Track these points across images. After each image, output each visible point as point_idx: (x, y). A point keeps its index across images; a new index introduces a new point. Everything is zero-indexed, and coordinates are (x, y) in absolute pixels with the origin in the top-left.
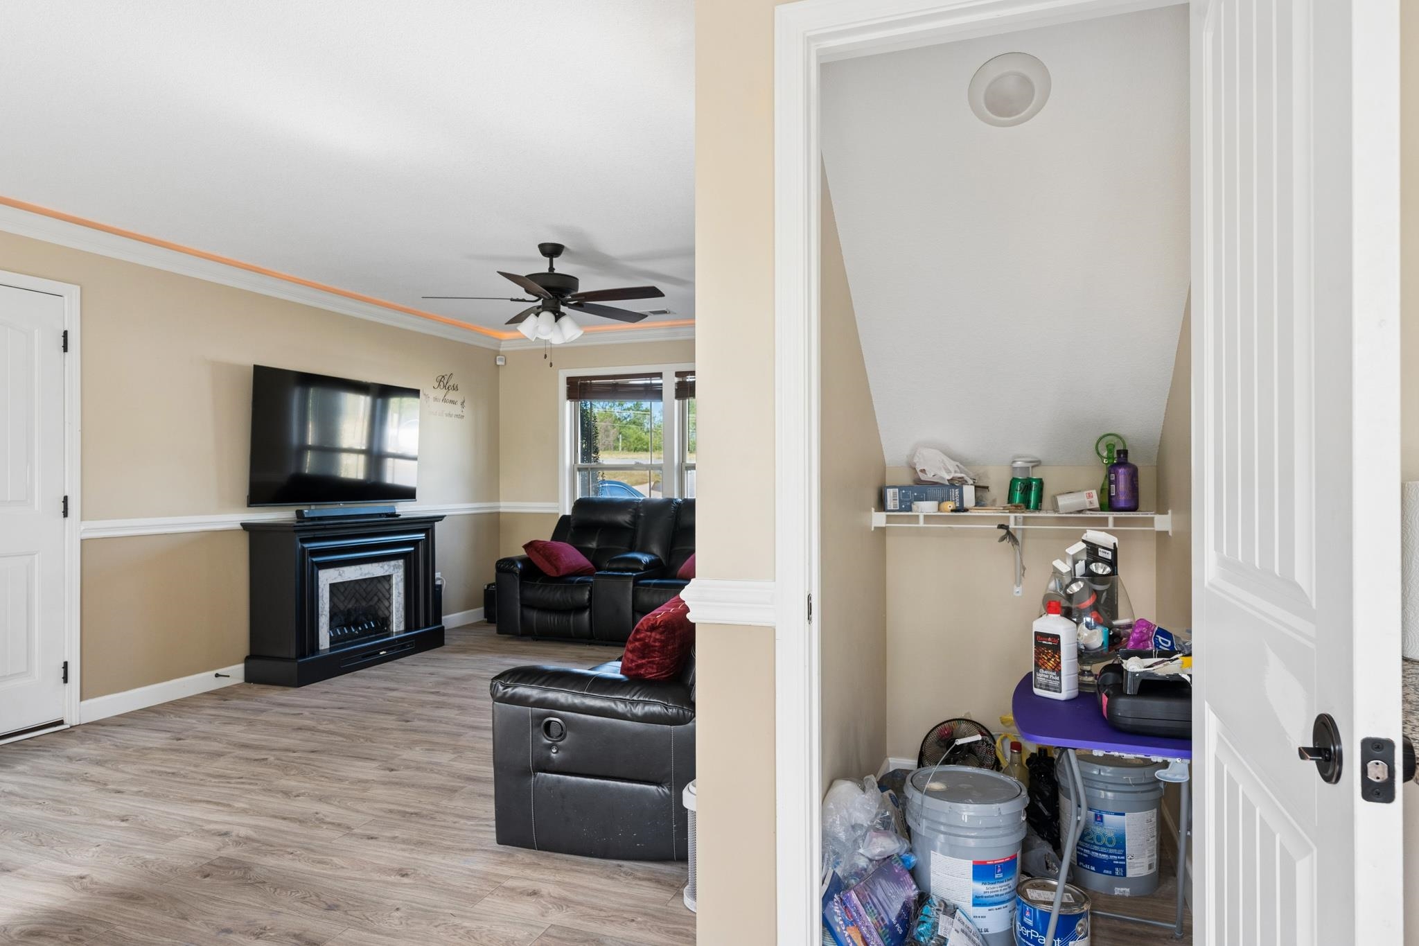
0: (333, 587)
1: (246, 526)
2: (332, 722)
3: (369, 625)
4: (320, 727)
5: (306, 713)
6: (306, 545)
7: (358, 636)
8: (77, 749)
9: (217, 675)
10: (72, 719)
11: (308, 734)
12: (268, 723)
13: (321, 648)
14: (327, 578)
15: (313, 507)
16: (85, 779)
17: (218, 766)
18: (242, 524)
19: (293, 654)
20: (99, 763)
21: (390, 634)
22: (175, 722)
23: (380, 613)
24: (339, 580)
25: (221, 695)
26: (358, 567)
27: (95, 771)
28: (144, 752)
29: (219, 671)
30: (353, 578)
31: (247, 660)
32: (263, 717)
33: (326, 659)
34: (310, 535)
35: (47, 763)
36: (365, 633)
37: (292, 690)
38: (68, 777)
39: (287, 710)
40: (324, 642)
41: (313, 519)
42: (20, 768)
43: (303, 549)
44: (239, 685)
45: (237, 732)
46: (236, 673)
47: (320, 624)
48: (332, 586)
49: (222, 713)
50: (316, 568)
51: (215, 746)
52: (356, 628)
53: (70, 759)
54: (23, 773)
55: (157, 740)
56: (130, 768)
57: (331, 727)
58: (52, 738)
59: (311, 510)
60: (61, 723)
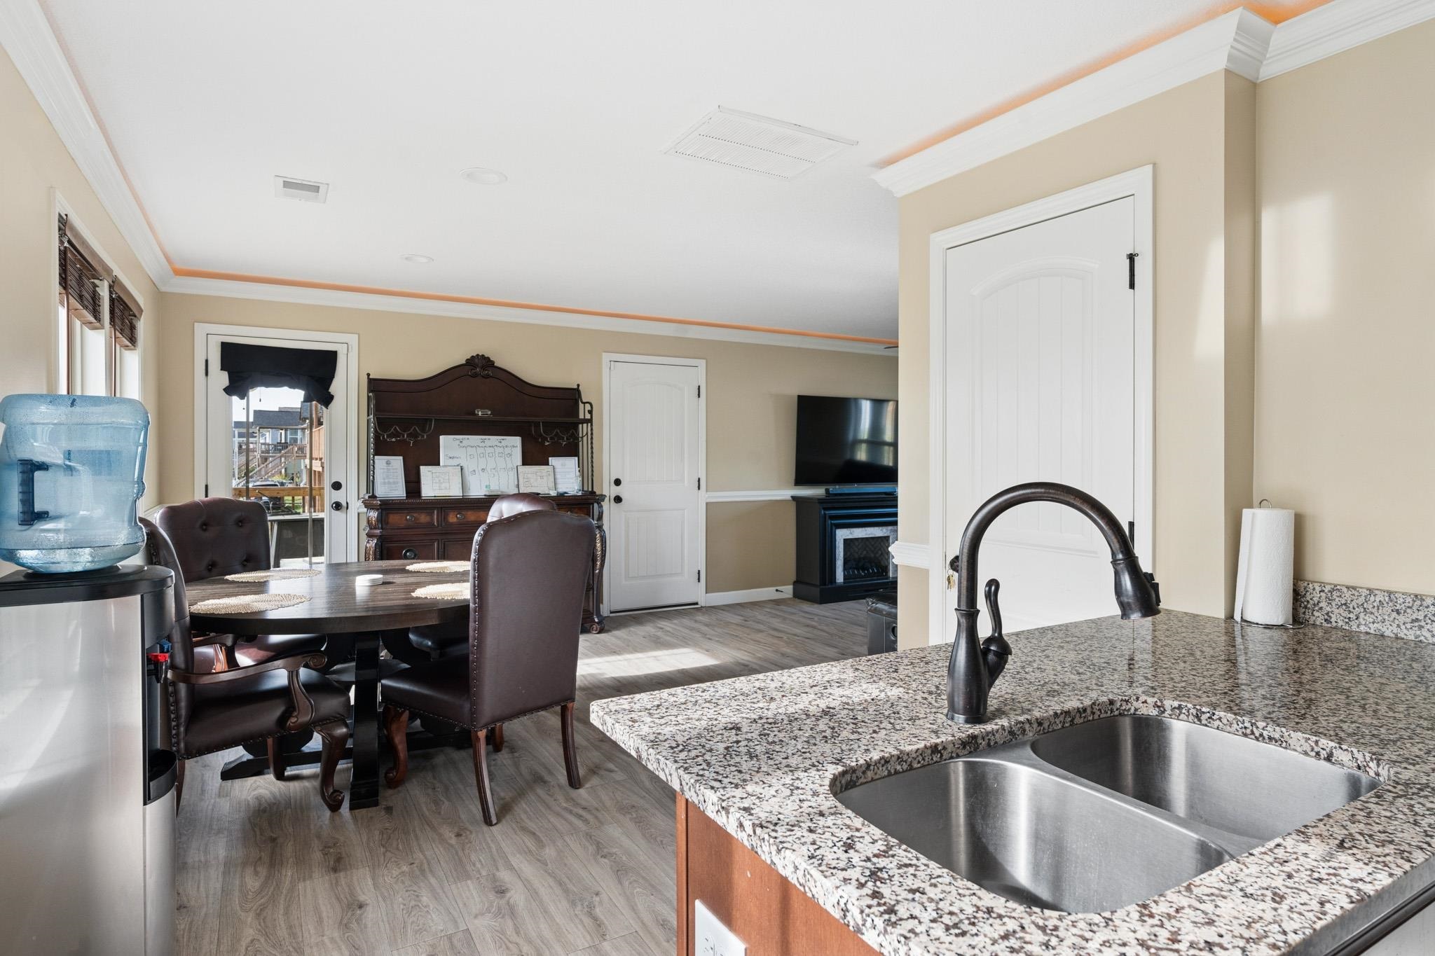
0: (847, 542)
1: (794, 498)
2: (827, 625)
3: (873, 570)
4: (819, 627)
5: (816, 619)
6: (827, 512)
7: (863, 577)
8: (700, 617)
9: (777, 590)
10: (702, 603)
11: (810, 629)
12: (793, 621)
13: (837, 581)
14: (842, 535)
15: (837, 487)
16: (699, 631)
17: (759, 636)
18: (792, 497)
19: (818, 583)
20: (707, 625)
21: (888, 578)
22: (748, 612)
23: (882, 563)
24: (850, 537)
25: (777, 602)
26: (864, 529)
27: (704, 629)
28: (728, 624)
29: (779, 588)
30: (860, 536)
31: (795, 583)
32: (793, 617)
33: (840, 588)
34: (829, 505)
35: (686, 621)
36: (869, 575)
37: (816, 606)
38: (692, 629)
39: (807, 615)
40: (840, 577)
41: (836, 495)
42: (675, 621)
43: (825, 514)
44: (789, 599)
45: (776, 623)
46: (788, 590)
47: (837, 565)
48: (845, 541)
49: (774, 611)
50: (834, 528)
51: (761, 627)
52: (863, 571)
53: (696, 621)
54: (675, 624)
55: (736, 619)
56: (720, 630)
57: (825, 628)
58: (692, 611)
59: (836, 489)
60: (697, 604)
